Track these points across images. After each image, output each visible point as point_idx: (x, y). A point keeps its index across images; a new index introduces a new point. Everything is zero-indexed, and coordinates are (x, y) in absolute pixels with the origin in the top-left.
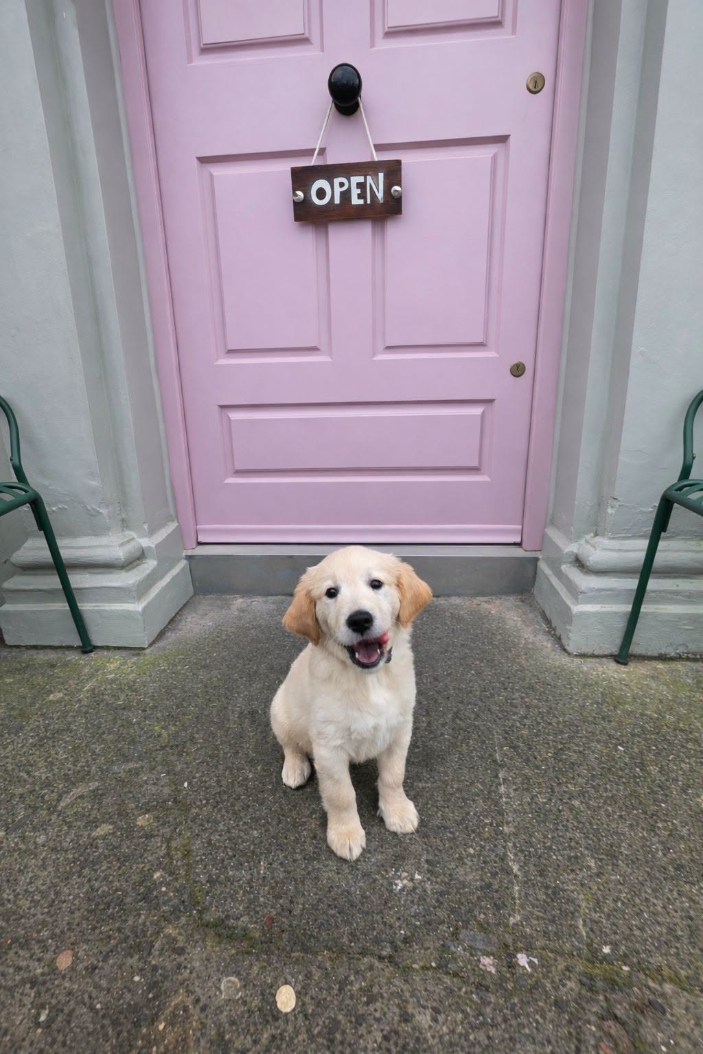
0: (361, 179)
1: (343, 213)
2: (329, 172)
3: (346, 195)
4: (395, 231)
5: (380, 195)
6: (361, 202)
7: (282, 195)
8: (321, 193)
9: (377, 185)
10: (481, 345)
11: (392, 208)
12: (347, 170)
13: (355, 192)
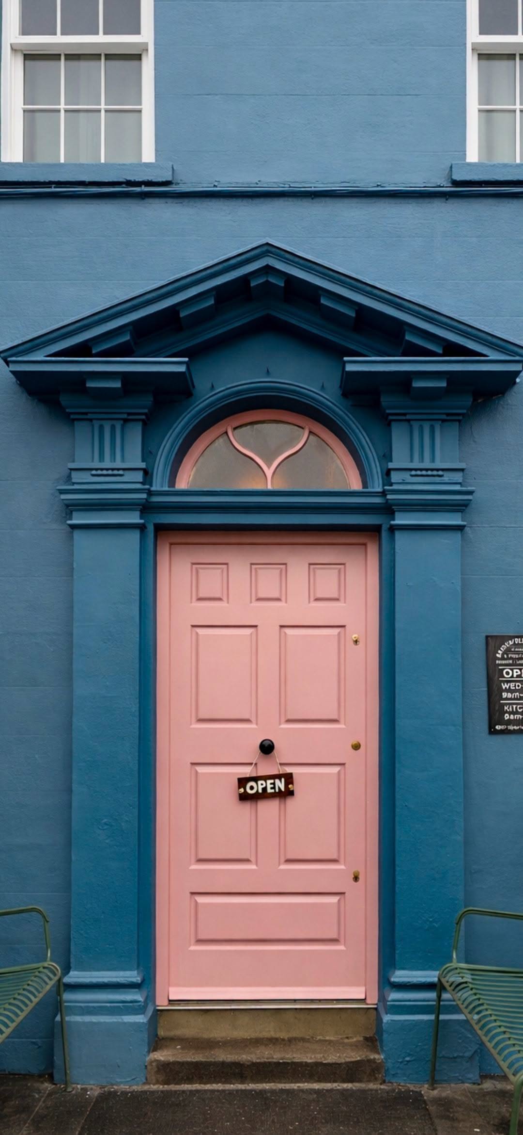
0: (272, 781)
1: (263, 795)
2: (256, 779)
3: (265, 789)
4: (290, 802)
5: (283, 789)
6: (273, 791)
7: (231, 790)
8: (252, 788)
9: (281, 785)
10: (335, 861)
11: (289, 793)
12: (265, 778)
13: (269, 786)
